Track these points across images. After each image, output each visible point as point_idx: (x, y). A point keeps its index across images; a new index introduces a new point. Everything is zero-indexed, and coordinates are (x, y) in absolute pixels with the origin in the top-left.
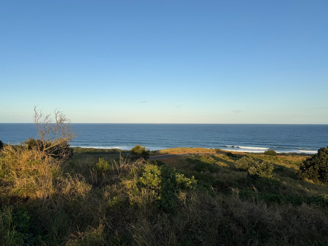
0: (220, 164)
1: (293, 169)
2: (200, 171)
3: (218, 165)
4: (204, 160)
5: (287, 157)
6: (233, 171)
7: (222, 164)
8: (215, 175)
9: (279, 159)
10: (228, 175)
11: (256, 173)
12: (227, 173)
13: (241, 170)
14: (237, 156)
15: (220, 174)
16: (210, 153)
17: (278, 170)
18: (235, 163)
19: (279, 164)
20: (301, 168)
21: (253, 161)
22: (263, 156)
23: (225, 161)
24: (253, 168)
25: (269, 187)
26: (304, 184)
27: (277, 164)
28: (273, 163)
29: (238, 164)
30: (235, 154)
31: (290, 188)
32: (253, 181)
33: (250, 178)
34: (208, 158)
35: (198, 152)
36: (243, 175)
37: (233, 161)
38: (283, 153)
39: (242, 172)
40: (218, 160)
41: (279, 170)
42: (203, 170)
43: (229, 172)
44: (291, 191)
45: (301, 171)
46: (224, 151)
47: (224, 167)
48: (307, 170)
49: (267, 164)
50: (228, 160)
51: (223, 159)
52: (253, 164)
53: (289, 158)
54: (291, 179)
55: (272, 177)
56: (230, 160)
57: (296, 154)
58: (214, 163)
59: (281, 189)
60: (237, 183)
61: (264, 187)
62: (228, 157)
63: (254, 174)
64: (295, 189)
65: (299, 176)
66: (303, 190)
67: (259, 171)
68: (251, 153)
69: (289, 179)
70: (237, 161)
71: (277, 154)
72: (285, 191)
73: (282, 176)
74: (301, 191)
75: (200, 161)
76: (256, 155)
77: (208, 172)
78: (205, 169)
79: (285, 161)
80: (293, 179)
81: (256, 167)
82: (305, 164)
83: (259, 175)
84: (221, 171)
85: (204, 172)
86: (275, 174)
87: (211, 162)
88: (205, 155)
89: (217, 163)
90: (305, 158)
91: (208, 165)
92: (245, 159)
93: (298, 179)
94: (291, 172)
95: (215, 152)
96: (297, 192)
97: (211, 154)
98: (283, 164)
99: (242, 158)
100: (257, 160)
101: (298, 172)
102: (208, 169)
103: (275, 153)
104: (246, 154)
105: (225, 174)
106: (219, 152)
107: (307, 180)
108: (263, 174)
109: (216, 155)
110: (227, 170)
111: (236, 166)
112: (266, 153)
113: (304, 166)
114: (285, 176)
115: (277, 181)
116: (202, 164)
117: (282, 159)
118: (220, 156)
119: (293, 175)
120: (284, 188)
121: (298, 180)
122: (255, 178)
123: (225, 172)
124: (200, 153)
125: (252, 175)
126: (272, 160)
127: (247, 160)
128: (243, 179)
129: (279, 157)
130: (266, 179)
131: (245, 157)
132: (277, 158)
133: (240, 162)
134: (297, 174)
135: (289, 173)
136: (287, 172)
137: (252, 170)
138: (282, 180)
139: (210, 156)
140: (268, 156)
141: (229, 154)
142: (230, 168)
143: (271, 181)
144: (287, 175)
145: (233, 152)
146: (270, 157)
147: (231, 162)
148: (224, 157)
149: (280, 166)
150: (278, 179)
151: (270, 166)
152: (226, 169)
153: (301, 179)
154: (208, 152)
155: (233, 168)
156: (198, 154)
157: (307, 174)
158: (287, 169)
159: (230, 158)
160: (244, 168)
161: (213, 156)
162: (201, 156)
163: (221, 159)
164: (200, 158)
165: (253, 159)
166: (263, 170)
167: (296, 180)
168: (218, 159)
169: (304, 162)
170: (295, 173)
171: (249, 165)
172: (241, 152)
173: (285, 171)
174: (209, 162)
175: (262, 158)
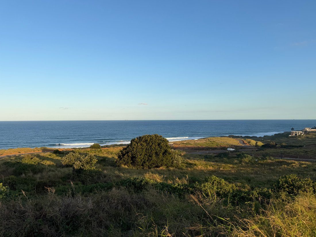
0: (46, 163)
1: (113, 158)
2: (21, 174)
3: (43, 164)
4: (26, 161)
5: (109, 149)
6: (59, 169)
7: (48, 163)
8: (38, 176)
9: (103, 151)
10: (54, 173)
11: (81, 167)
12: (53, 171)
13: (67, 166)
14: (65, 153)
15: (44, 174)
16: (34, 153)
17: (101, 161)
18: (61, 160)
19: (103, 156)
20: (119, 157)
21: (79, 156)
22: (89, 149)
23: (52, 160)
24: (78, 163)
25: (92, 178)
26: (120, 170)
27: (101, 156)
28: (98, 155)
29: (65, 160)
30: (63, 151)
31: (110, 175)
32: (78, 175)
33: (75, 173)
34: (32, 158)
35: (20, 152)
36: (69, 170)
37: (59, 158)
38: (106, 146)
39: (68, 168)
40: (43, 160)
41: (103, 161)
42: (25, 173)
43: (55, 170)
44: (110, 178)
45: (118, 160)
46: (51, 149)
47: (49, 166)
48: (123, 158)
49: (91, 157)
50: (54, 158)
51: (49, 157)
52: (78, 159)
53: (111, 150)
54: (111, 167)
55: (96, 168)
56: (57, 158)
57: (116, 145)
58: (38, 163)
59: (102, 178)
60: (61, 180)
61: (88, 179)
62: (55, 155)
63: (79, 168)
64: (113, 176)
65: (118, 164)
66: (119, 176)
67: (84, 165)
68: (78, 148)
69: (110, 168)
70: (64, 157)
71: (102, 146)
72: (105, 179)
73: (104, 166)
74: (118, 177)
75: (21, 163)
76: (83, 150)
77: (31, 174)
78: (27, 171)
79: (108, 153)
80: (113, 168)
81: (81, 162)
82: (121, 153)
83: (83, 169)
84: (46, 170)
85: (25, 175)
86: (99, 165)
87: (35, 163)
88: (28, 156)
89: (42, 163)
90: (122, 148)
91: (31, 166)
92: (71, 155)
93: (117, 166)
94: (112, 161)
95: (41, 151)
96: (115, 178)
97: (36, 154)
98: (106, 155)
99: (69, 154)
100: (84, 154)
101: (117, 160)
102: (31, 170)
103: (100, 146)
104: (73, 150)
105: (50, 173)
106: (45, 150)
107: (123, 166)
108: (87, 167)
109: (42, 154)
110: (52, 169)
111: (63, 163)
112: (92, 147)
113: (121, 155)
114: (107, 166)
115: (99, 172)
116: (24, 166)
117: (105, 151)
118: (47, 154)
119: (113, 164)
120: (105, 177)
121: (117, 168)
122: (80, 171)
123: (50, 171)
124: (23, 154)
125: (77, 169)
126: (97, 153)
127: (74, 156)
128: (69, 175)
129: (103, 149)
130: (90, 171)
131: (71, 153)
132: (101, 150)
133: (67, 158)
134: (116, 162)
135: (111, 162)
136: (109, 162)
137: (77, 165)
138: (104, 170)
139: (35, 156)
140: (93, 149)
141: (56, 152)
142: (56, 165)
143: (94, 173)
144: (109, 164)
145: (61, 149)
146: (95, 150)
147: (57, 159)
148: (50, 155)
149: (103, 157)
150: (100, 170)
151: (93, 158)
152: (52, 167)
153: (119, 166)
154: (33, 152)
155: (60, 166)
156: (20, 155)
157: (123, 161)
158: (109, 159)
159: (57, 156)
160: (70, 164)
161: (38, 156)
162: (23, 158)
163: (48, 158)
164: (21, 160)
165: (80, 154)
166: (87, 163)
167: (115, 167)
168: (44, 158)
169: (121, 151)
170: (114, 161)
171: (75, 160)
172: (68, 149)
173: (107, 161)
174: (33, 163)
175: (89, 152)
